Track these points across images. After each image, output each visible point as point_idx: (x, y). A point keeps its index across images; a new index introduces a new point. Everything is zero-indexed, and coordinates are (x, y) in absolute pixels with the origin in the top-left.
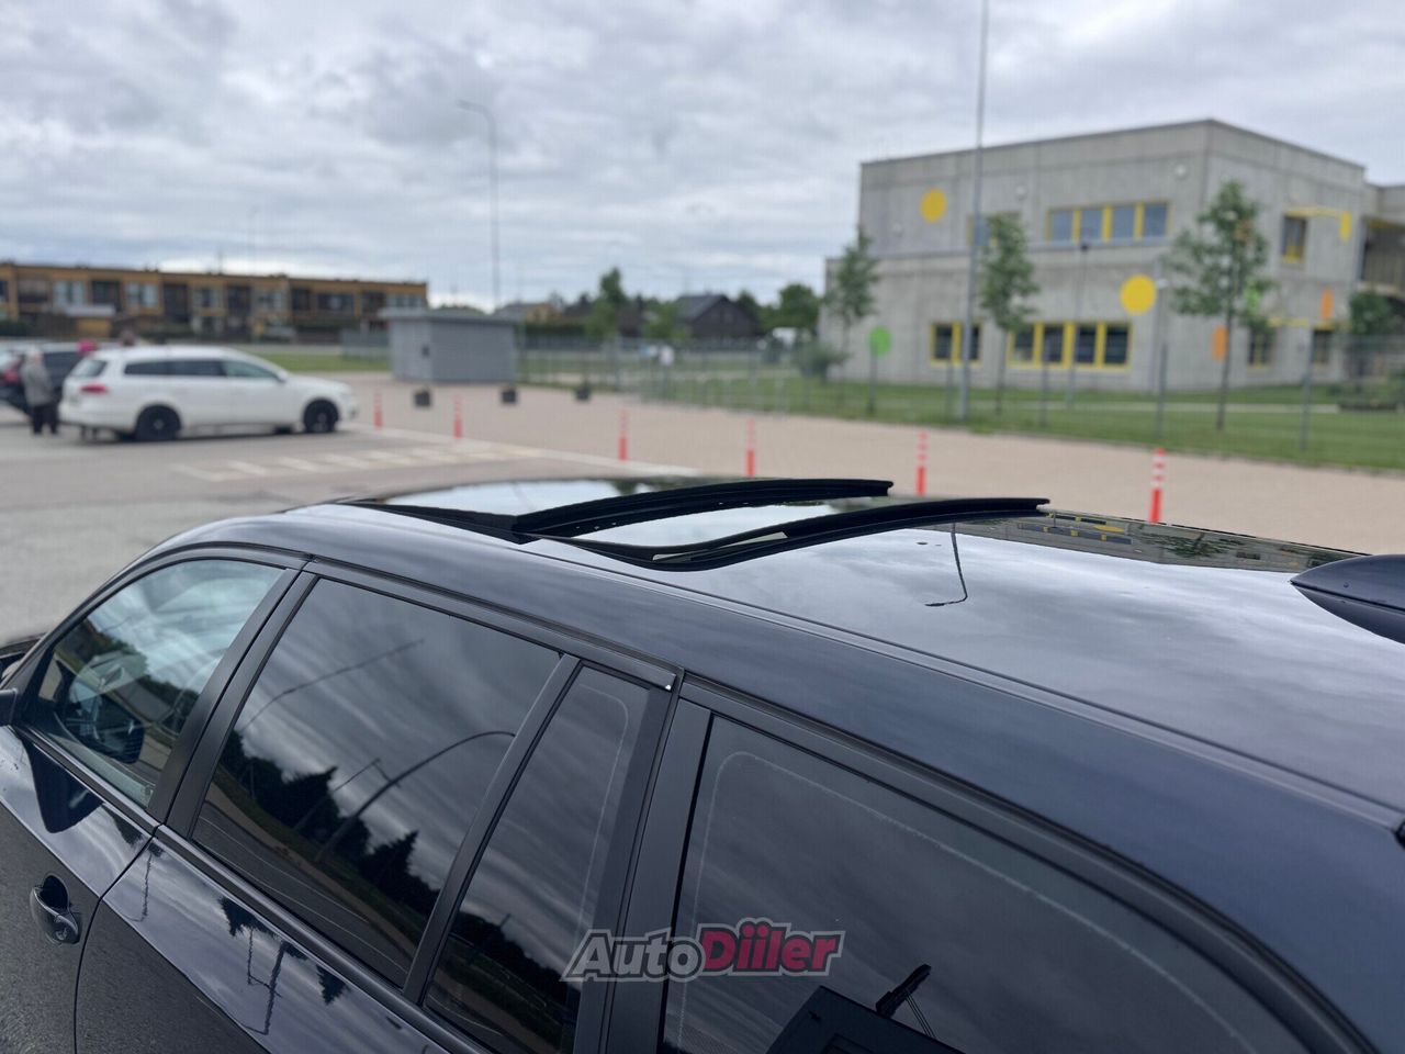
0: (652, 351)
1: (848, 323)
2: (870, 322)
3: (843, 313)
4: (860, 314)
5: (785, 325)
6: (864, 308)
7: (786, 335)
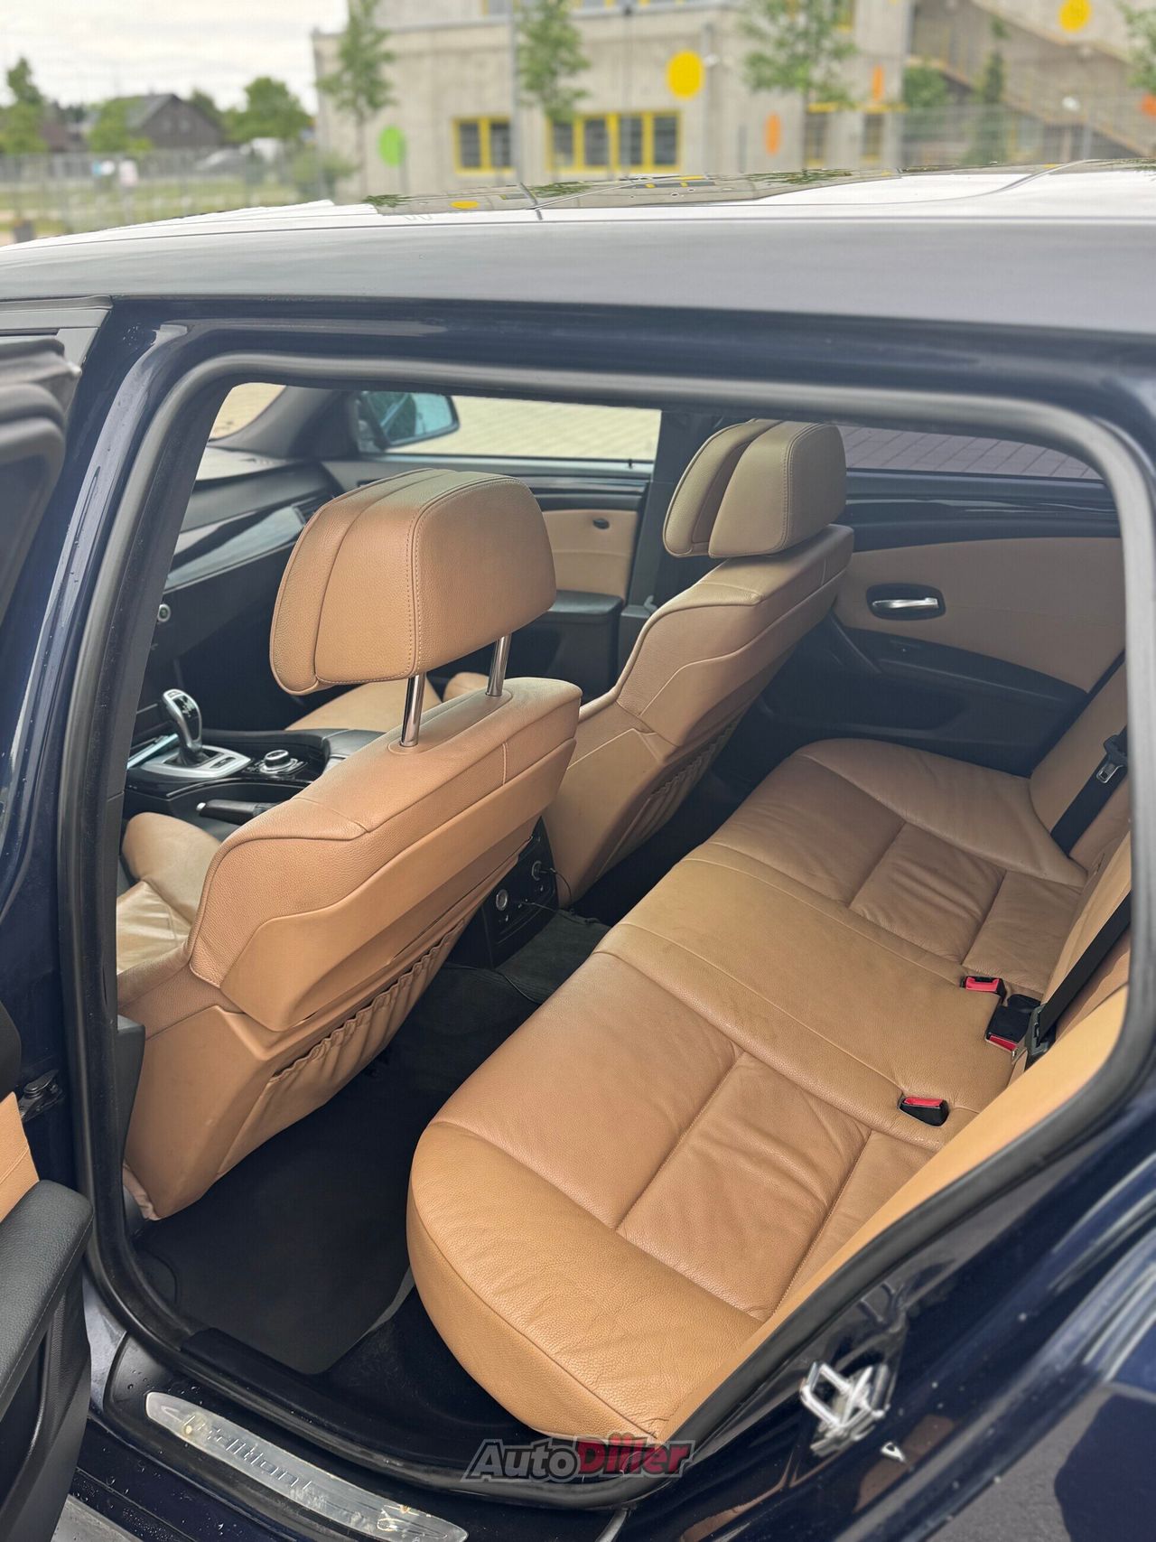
0: (107, 168)
1: (361, 120)
2: (386, 115)
3: (352, 104)
4: (375, 105)
5: (264, 134)
6: (380, 97)
7: (267, 147)
